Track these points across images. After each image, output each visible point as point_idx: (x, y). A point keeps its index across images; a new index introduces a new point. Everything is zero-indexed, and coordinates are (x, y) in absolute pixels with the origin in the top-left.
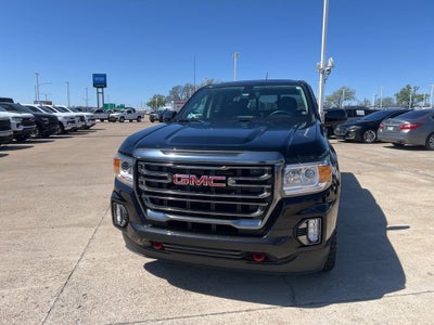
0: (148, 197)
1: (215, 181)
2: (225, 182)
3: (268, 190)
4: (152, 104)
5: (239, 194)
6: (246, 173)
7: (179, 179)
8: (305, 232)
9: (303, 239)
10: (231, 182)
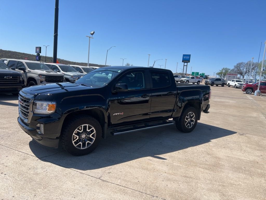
4: (220, 74)
9: (38, 131)
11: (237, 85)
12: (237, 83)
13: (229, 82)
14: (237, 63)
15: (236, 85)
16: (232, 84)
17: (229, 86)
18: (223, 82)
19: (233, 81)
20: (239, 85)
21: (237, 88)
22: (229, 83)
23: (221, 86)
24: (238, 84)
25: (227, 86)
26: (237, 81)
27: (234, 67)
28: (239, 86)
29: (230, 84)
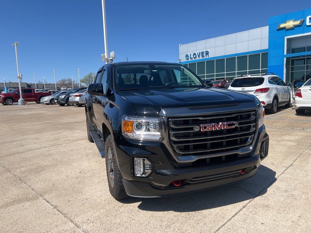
0: (177, 145)
2: (234, 125)
3: (254, 126)
7: (205, 127)
8: (263, 149)
9: (263, 154)
10: (237, 124)
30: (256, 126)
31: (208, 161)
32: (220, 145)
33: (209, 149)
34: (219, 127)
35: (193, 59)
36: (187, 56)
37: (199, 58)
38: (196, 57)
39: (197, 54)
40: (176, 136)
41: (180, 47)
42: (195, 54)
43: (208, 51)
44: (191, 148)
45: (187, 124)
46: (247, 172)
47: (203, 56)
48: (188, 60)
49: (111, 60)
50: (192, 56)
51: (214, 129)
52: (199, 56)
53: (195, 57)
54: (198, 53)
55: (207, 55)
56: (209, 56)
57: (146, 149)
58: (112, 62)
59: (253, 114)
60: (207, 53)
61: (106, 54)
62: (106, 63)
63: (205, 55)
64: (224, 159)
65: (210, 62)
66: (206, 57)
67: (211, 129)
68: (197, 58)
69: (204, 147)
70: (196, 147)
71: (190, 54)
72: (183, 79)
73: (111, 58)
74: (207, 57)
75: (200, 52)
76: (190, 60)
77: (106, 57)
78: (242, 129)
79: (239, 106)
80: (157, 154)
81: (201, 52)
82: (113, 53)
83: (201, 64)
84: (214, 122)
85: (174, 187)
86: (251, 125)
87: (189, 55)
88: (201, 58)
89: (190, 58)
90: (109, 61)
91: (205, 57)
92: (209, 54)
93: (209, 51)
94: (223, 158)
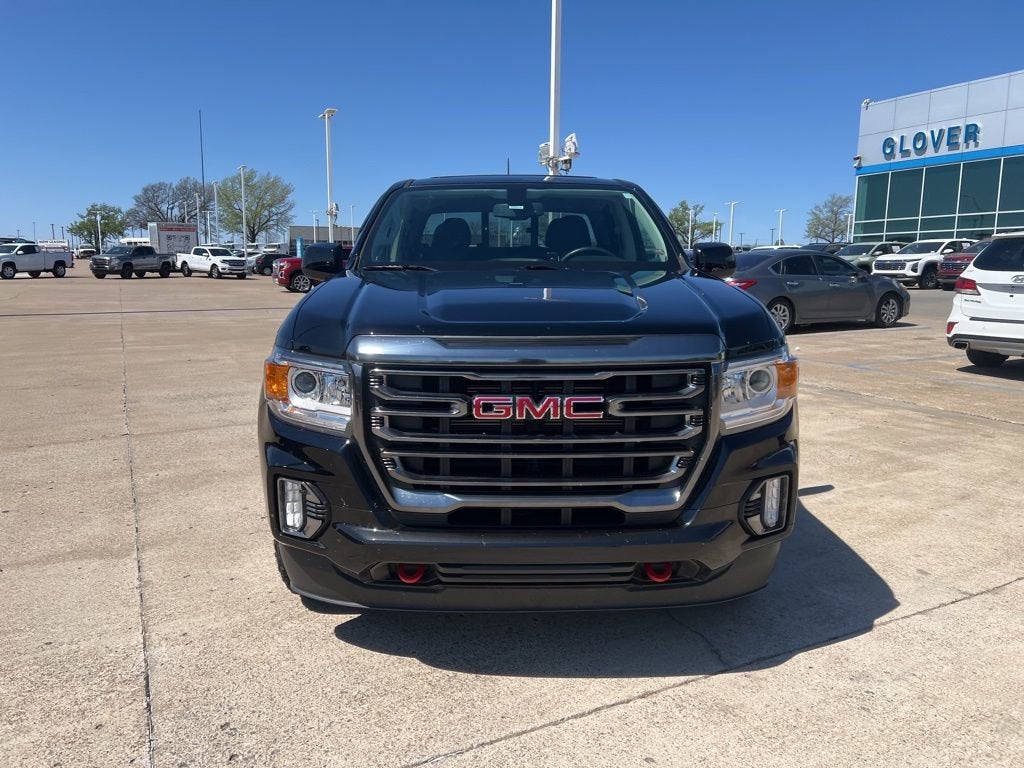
0: (396, 455)
1: (578, 408)
2: (603, 407)
3: (695, 421)
4: (86, 229)
5: (630, 434)
6: (644, 385)
7: (488, 407)
8: (759, 507)
9: (755, 522)
10: (615, 407)
11: (221, 266)
12: (217, 260)
13: (181, 258)
14: (144, 186)
15: (214, 266)
16: (198, 263)
17: (187, 271)
18: (163, 260)
19: (199, 252)
20: (226, 266)
21: (220, 276)
22: (184, 263)
23: (157, 274)
24: (224, 261)
25: (181, 274)
26: (215, 253)
27: (134, 202)
28: (227, 271)
29: (192, 265)
30: (704, 421)
31: (506, 518)
32: (552, 470)
33: (506, 478)
34: (538, 410)
35: (913, 156)
36: (889, 143)
37: (936, 151)
38: (923, 149)
39: (928, 135)
40: (396, 425)
41: (863, 111)
42: (920, 136)
43: (976, 126)
44: (445, 467)
45: (433, 392)
46: (691, 580)
47: (952, 145)
48: (892, 161)
49: (566, 162)
50: (908, 146)
51: (521, 415)
52: (936, 145)
53: (919, 146)
54: (932, 132)
55: (971, 143)
56: (977, 145)
57: (306, 452)
58: (567, 170)
59: (693, 377)
60: (972, 132)
61: (551, 143)
62: (551, 173)
63: (961, 139)
64: (566, 518)
65: (982, 169)
66: (967, 147)
67: (508, 414)
68: (930, 152)
69: (491, 469)
70: (459, 468)
71: (902, 137)
72: (866, 228)
73: (567, 158)
74: (972, 147)
75: (941, 131)
76: (898, 158)
77: (551, 154)
78: (643, 426)
79: (632, 345)
80: (333, 475)
81: (946, 128)
82: (574, 140)
83: (942, 174)
84: (520, 393)
85: (399, 583)
86: (683, 416)
87: (897, 140)
88: (944, 150)
89: (901, 151)
90: (561, 166)
91: (962, 149)
92: (980, 135)
93: (979, 125)
94: (563, 517)
